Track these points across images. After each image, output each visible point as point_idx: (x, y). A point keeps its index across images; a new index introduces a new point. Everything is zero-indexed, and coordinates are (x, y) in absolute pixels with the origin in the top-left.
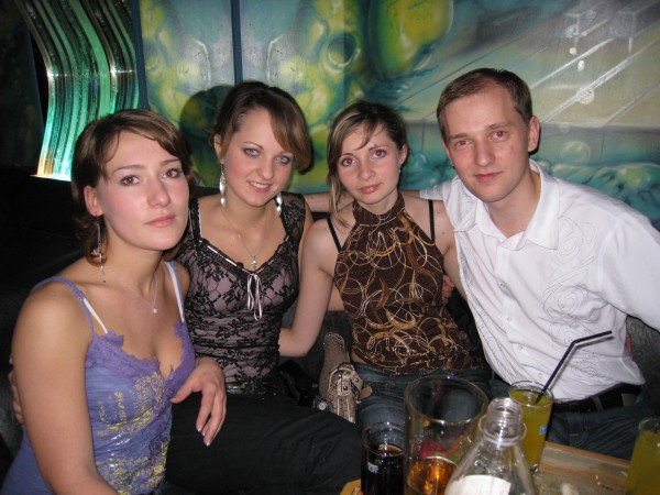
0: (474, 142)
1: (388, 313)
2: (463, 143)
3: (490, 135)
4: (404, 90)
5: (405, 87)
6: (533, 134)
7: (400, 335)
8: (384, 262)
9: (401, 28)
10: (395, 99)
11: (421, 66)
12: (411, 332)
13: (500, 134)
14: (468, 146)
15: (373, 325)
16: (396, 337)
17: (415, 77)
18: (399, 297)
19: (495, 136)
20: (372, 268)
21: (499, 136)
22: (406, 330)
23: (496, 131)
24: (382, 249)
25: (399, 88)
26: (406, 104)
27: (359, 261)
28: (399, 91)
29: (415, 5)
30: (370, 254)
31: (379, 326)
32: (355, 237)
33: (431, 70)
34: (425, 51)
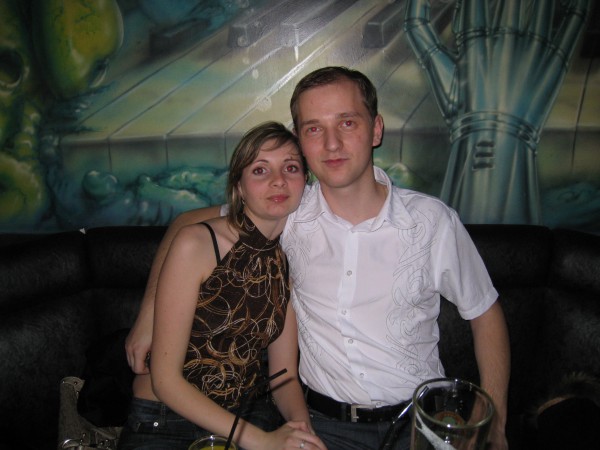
0: (325, 130)
1: (233, 344)
2: (313, 129)
3: (340, 123)
4: (83, 110)
5: (84, 106)
6: (378, 131)
7: (227, 368)
8: (253, 288)
9: (71, 44)
10: (75, 119)
11: (97, 84)
12: (238, 368)
13: (349, 123)
14: (318, 134)
15: (210, 348)
16: (222, 369)
17: (92, 95)
18: (255, 330)
19: (345, 125)
20: (243, 292)
21: (349, 125)
22: (234, 365)
23: (345, 119)
24: (255, 275)
25: (77, 108)
26: (88, 124)
27: (235, 282)
28: (78, 111)
29: (82, 18)
30: (247, 278)
31: (215, 353)
32: (237, 255)
33: (108, 86)
34: (99, 67)
